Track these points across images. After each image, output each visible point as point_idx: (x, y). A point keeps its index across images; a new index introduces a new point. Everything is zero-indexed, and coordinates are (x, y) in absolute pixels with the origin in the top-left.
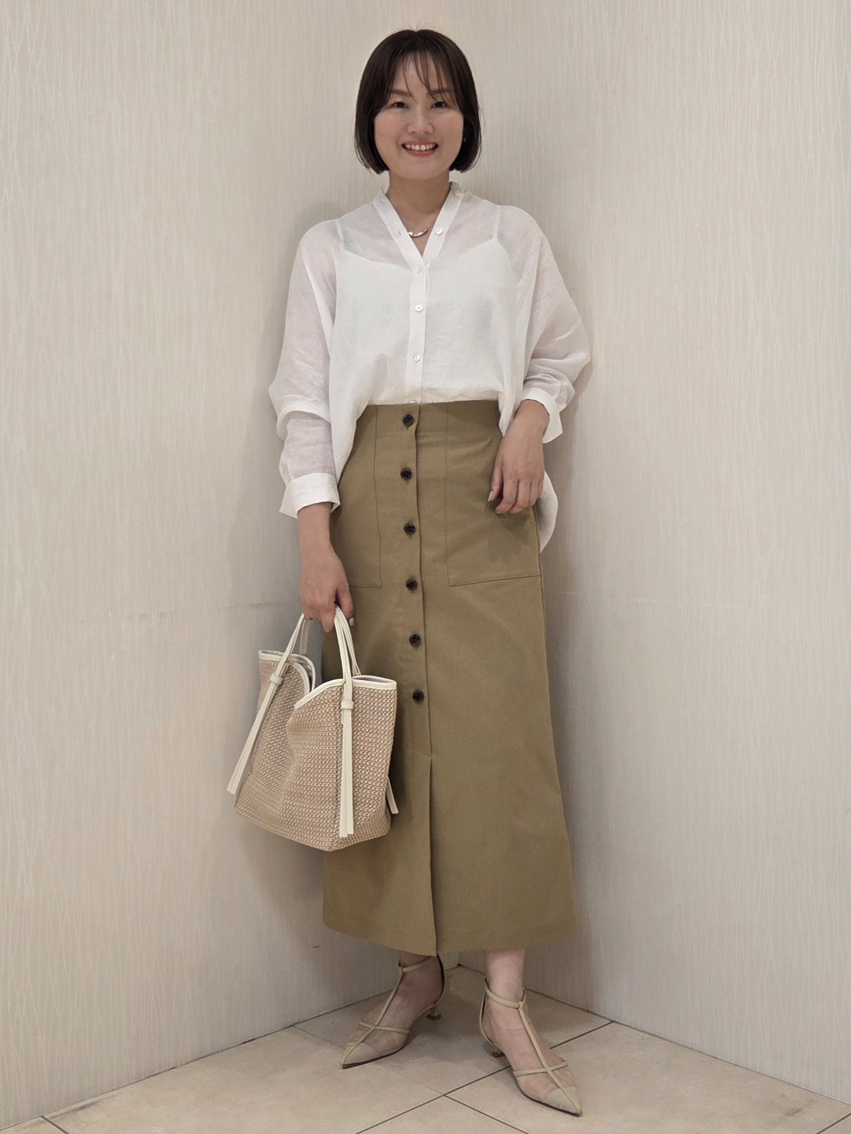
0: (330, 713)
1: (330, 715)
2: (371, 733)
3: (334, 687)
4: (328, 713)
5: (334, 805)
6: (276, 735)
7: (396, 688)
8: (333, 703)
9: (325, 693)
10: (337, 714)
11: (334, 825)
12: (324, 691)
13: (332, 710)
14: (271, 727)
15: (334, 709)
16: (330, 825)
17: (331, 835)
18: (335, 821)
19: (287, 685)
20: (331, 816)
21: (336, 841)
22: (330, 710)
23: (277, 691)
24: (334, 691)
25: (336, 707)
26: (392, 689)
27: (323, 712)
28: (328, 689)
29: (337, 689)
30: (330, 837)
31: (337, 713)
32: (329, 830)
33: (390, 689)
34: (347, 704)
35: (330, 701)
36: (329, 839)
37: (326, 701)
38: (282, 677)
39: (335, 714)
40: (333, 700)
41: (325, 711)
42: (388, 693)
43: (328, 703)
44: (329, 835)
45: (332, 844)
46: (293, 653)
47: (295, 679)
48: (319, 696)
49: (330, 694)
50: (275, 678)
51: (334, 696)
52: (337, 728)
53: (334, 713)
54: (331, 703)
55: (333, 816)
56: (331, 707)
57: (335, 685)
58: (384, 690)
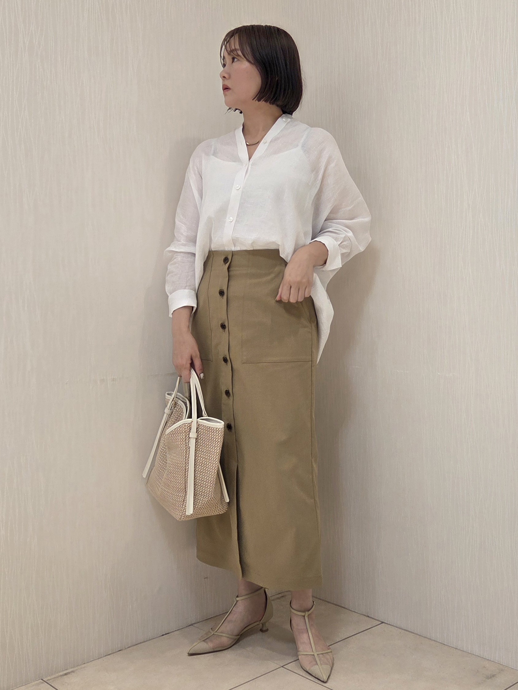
0: (182, 439)
1: (183, 440)
2: (207, 453)
3: (186, 423)
4: (181, 439)
5: (184, 494)
7: (224, 426)
8: (185, 433)
9: (181, 426)
10: (187, 440)
11: (183, 506)
13: (184, 437)
15: (185, 437)
16: (180, 506)
17: (181, 512)
18: (183, 503)
20: (181, 500)
21: (183, 515)
22: (182, 437)
24: (186, 426)
25: (186, 436)
26: (220, 427)
27: (179, 438)
28: (183, 424)
29: (188, 425)
32: (180, 509)
33: (218, 427)
34: (193, 435)
36: (180, 514)
39: (185, 440)
40: (185, 432)
41: (180, 437)
42: (217, 429)
43: (182, 433)
45: (181, 517)
47: (179, 411)
48: (177, 429)
49: (183, 428)
51: (186, 429)
52: (186, 448)
53: (185, 439)
54: (183, 433)
55: (183, 501)
56: (184, 436)
57: (187, 422)
58: (215, 428)
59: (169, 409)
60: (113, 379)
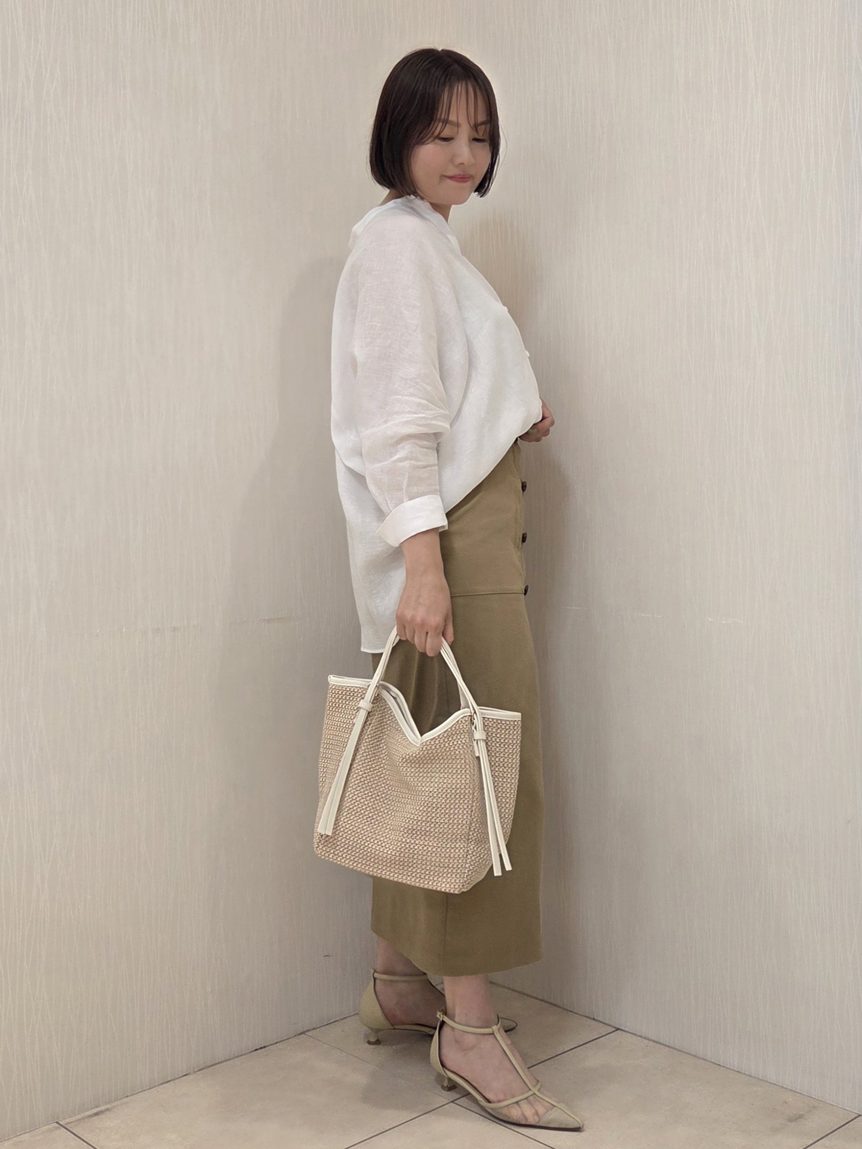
2: (497, 767)
4: (465, 744)
5: (465, 843)
6: (368, 767)
7: (520, 719)
9: (460, 722)
10: (472, 745)
11: (465, 865)
14: (363, 758)
16: (462, 865)
17: (462, 876)
18: (466, 860)
19: (375, 712)
21: (467, 882)
23: (367, 718)
25: (470, 738)
27: (460, 742)
28: (462, 718)
29: (468, 718)
30: (462, 878)
32: (461, 870)
33: (515, 720)
34: (479, 734)
36: (459, 881)
38: (372, 703)
44: (460, 876)
46: (382, 680)
50: (365, 704)
51: (468, 725)
52: (471, 760)
54: (465, 733)
55: (465, 855)
57: (466, 715)
58: (512, 721)
59: (370, 702)
60: (174, 628)
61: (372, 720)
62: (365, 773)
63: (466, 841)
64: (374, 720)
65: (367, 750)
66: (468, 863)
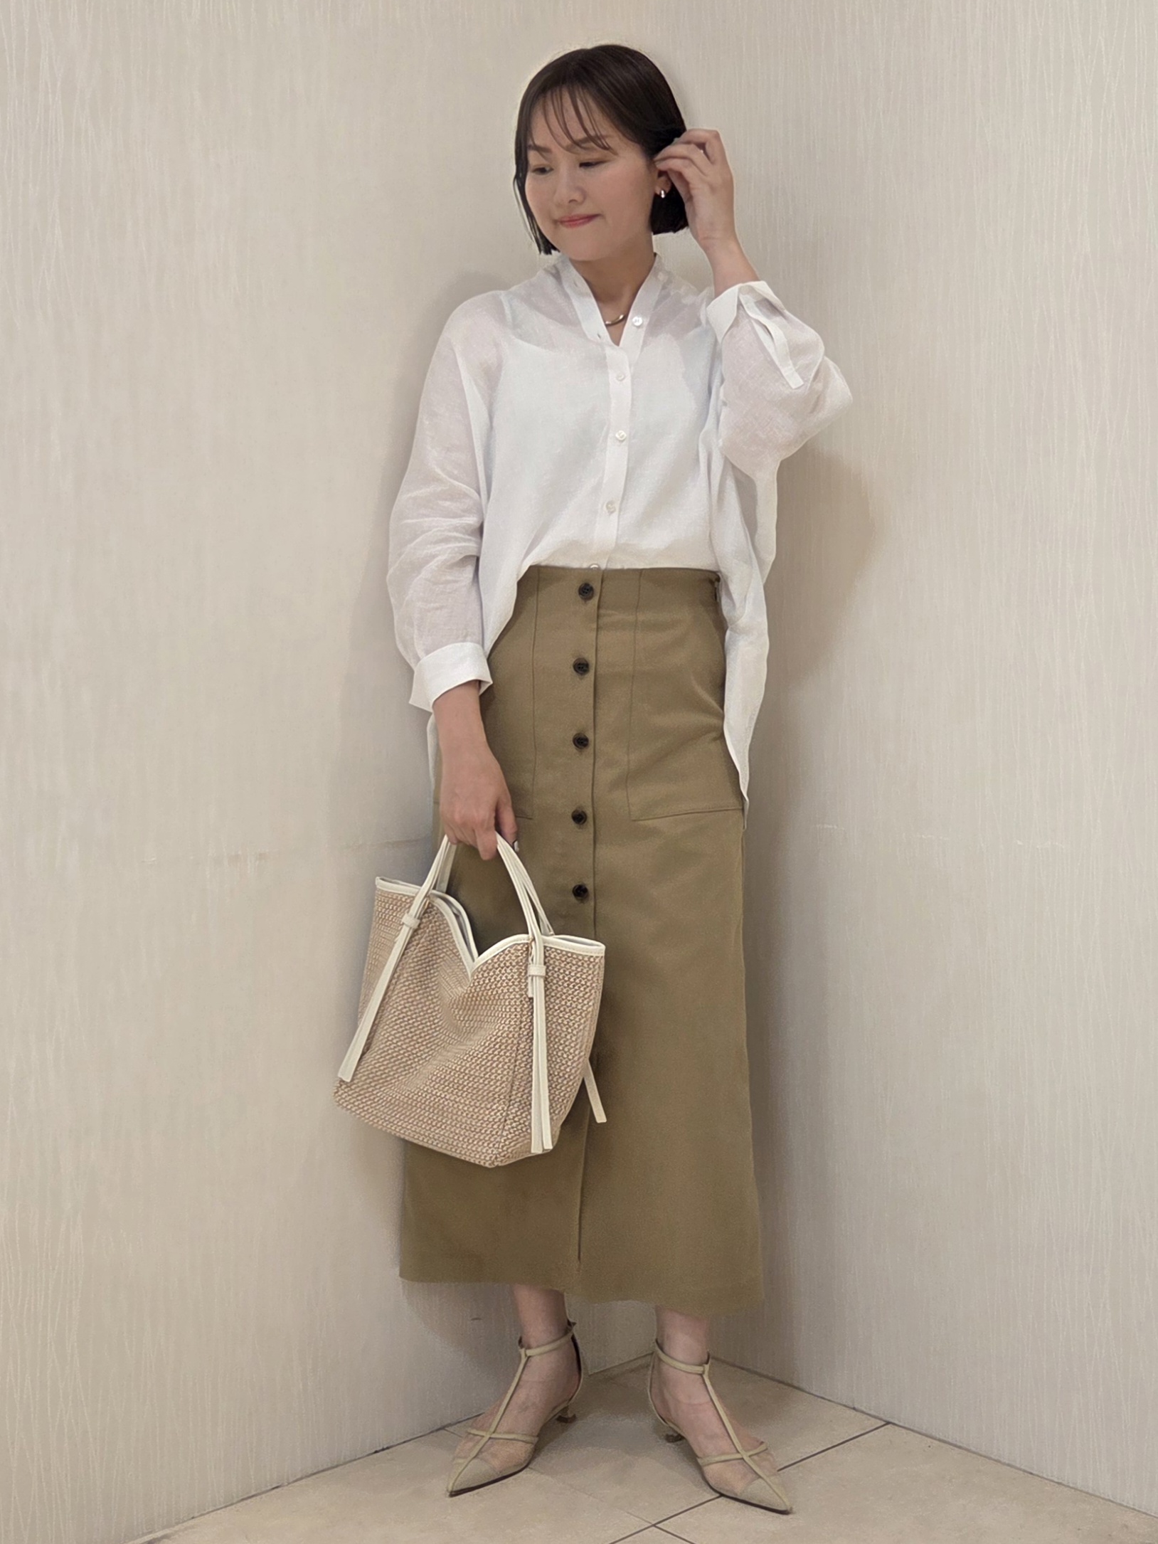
0: (513, 980)
1: (513, 982)
2: (561, 1012)
3: (519, 944)
4: (510, 980)
5: (506, 1105)
6: (410, 1000)
7: (603, 955)
8: (517, 967)
9: (506, 952)
10: (523, 983)
11: (502, 1132)
12: (505, 949)
13: (516, 976)
14: (404, 989)
15: (519, 975)
16: (497, 1132)
17: (497, 1146)
18: (504, 1126)
19: (425, 929)
20: (500, 1119)
21: (502, 1154)
22: (512, 976)
23: (412, 937)
24: (519, 950)
25: (521, 973)
26: (597, 955)
27: (504, 978)
28: (511, 947)
29: (522, 947)
30: (496, 1148)
31: (523, 981)
32: (495, 1139)
33: (595, 955)
34: (536, 969)
35: (514, 964)
36: (492, 1151)
37: (508, 964)
38: (418, 918)
39: (519, 982)
40: (517, 963)
41: (506, 977)
42: (592, 960)
43: (511, 967)
44: (494, 1145)
45: (496, 1158)
46: (434, 888)
47: (435, 922)
48: (498, 956)
49: (513, 954)
50: (409, 920)
51: (519, 956)
52: (521, 1001)
53: (518, 980)
54: (514, 966)
55: (503, 1120)
56: (515, 973)
57: (519, 942)
58: (587, 956)
59: (417, 916)
61: (420, 939)
62: (405, 1007)
63: (507, 1102)
64: (423, 940)
65: (410, 978)
66: (506, 1130)
